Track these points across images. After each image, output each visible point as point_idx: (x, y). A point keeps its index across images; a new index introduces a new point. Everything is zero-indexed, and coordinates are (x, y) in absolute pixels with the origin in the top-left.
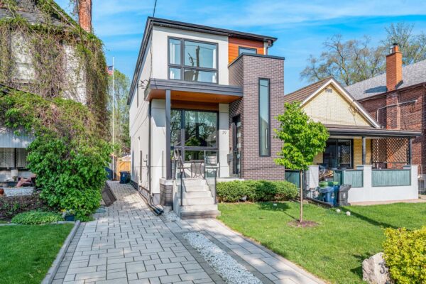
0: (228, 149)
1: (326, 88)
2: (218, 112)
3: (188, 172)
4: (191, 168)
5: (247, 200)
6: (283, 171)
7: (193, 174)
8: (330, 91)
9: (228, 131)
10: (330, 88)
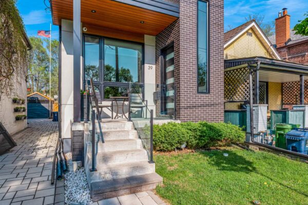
0: (154, 87)
1: (247, 32)
2: (143, 45)
3: (107, 111)
4: (112, 106)
5: (187, 147)
6: (223, 111)
7: (115, 114)
8: (250, 35)
9: (154, 66)
10: (250, 31)
